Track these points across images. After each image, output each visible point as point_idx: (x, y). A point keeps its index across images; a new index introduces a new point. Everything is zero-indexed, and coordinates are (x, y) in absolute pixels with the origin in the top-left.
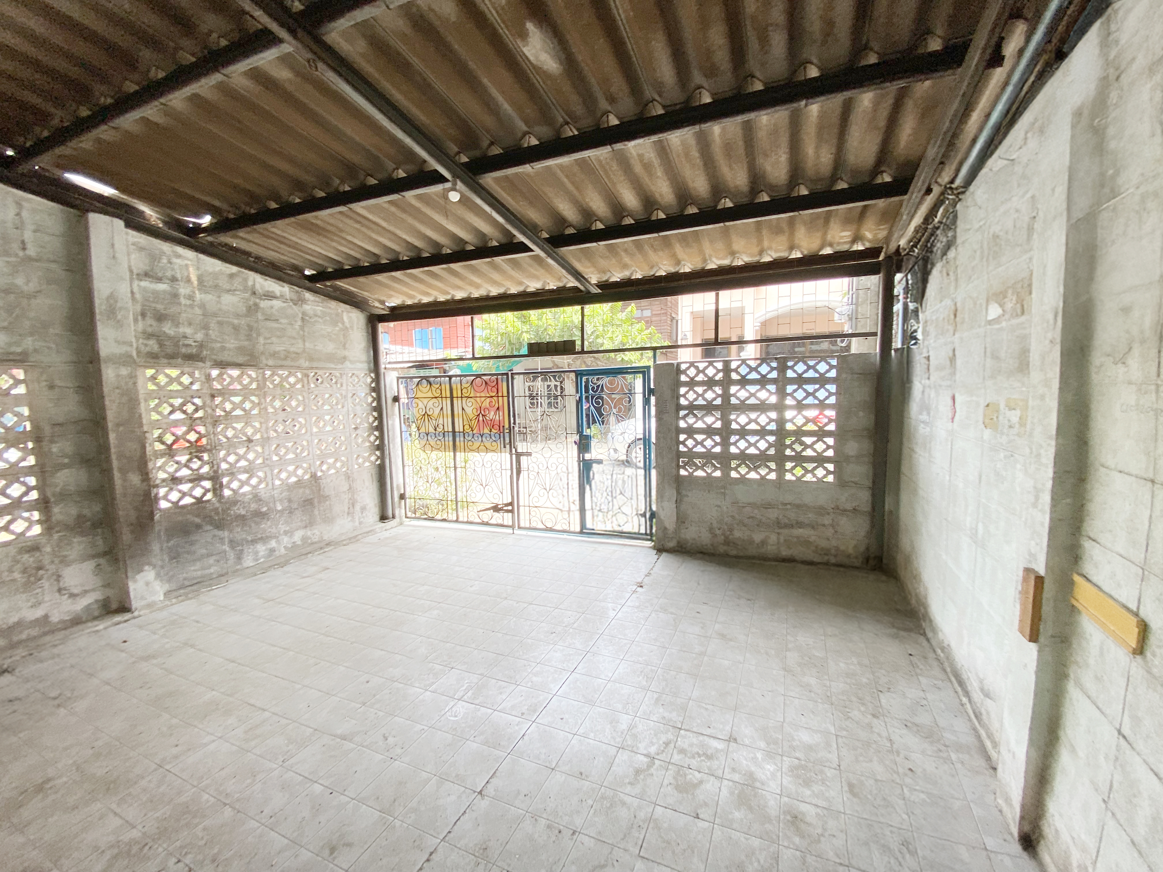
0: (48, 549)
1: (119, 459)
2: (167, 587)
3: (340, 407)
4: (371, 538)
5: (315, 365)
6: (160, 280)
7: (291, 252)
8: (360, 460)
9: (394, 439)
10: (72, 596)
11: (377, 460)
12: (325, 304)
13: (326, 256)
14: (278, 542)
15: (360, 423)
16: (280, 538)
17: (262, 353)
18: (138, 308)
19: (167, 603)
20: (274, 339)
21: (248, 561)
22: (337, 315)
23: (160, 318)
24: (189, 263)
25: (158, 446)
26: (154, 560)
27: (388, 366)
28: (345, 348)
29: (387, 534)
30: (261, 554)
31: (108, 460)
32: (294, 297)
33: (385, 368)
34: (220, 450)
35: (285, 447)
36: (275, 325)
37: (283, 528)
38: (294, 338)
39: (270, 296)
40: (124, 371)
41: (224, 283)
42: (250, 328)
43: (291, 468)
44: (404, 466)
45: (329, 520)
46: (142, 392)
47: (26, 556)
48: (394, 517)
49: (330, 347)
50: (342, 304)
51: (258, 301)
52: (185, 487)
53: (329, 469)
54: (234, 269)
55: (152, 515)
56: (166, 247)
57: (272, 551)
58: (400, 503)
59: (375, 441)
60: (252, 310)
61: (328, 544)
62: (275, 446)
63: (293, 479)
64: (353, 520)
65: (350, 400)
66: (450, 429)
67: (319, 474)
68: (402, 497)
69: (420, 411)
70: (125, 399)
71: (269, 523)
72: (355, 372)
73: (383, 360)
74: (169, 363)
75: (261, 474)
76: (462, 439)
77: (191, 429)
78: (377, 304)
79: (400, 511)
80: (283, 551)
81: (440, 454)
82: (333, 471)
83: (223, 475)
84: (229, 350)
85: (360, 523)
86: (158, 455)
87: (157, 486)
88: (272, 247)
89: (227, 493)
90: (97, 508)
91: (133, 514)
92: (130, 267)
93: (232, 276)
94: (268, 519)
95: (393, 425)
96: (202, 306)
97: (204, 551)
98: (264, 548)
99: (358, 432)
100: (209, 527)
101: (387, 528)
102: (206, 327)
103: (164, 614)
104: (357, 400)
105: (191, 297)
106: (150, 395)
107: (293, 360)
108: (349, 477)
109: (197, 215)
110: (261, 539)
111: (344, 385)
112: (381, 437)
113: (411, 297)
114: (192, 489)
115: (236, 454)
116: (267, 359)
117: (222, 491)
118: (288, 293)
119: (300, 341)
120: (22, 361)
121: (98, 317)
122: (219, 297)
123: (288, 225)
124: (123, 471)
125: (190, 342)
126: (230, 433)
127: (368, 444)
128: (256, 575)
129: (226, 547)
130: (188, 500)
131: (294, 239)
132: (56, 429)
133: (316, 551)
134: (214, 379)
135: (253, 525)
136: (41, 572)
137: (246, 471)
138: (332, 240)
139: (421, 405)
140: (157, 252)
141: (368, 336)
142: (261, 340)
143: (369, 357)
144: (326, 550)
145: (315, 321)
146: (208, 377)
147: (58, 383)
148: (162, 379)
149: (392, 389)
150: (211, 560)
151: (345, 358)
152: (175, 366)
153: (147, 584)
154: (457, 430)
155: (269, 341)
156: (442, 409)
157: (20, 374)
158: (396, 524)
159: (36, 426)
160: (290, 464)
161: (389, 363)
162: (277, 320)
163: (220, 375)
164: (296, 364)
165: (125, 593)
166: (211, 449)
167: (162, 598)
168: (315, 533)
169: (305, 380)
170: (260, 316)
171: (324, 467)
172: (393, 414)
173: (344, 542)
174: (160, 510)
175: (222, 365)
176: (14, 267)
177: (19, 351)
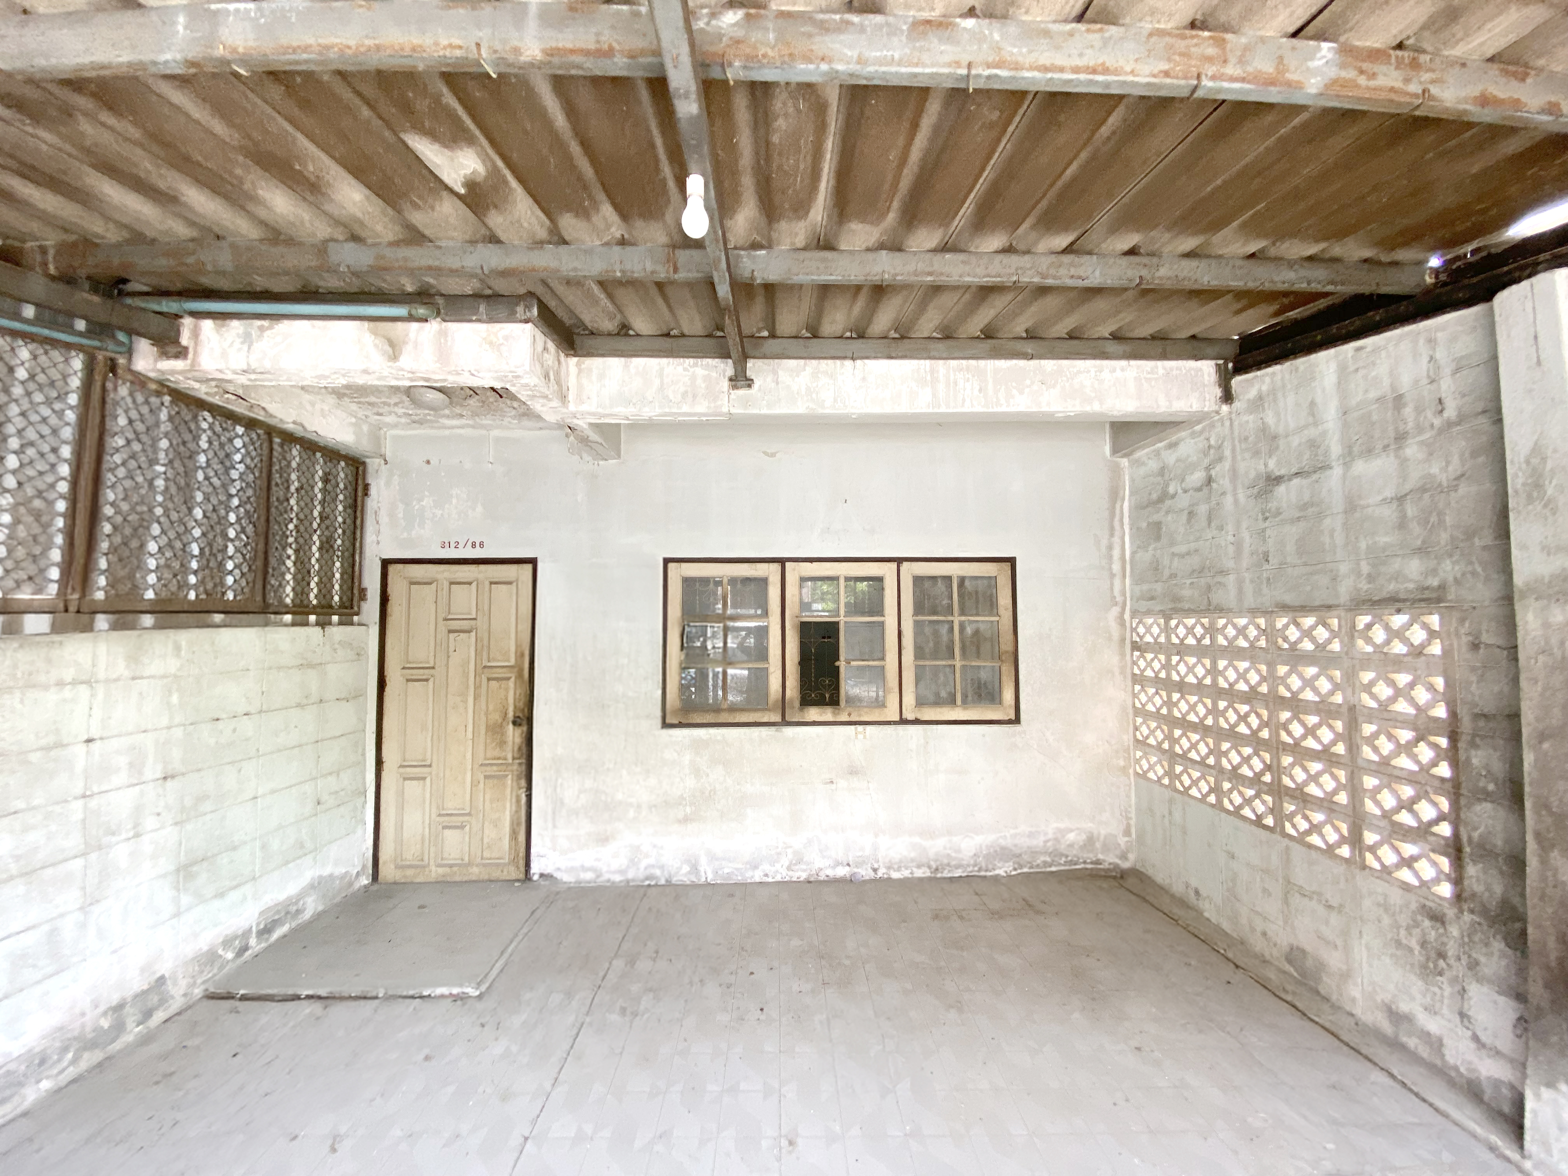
0: (1454, 930)
10: (1476, 1040)
40: (1559, 615)
47: (1428, 922)
70: (1558, 678)
91: (1554, 947)
120: (1439, 600)
121: (1511, 503)
124: (1544, 844)
132: (1481, 723)
136: (1443, 964)
147: (1485, 638)
153: (1560, 1125)
157: (1434, 621)
159: (1453, 714)
176: (1430, 449)
177: (1435, 582)
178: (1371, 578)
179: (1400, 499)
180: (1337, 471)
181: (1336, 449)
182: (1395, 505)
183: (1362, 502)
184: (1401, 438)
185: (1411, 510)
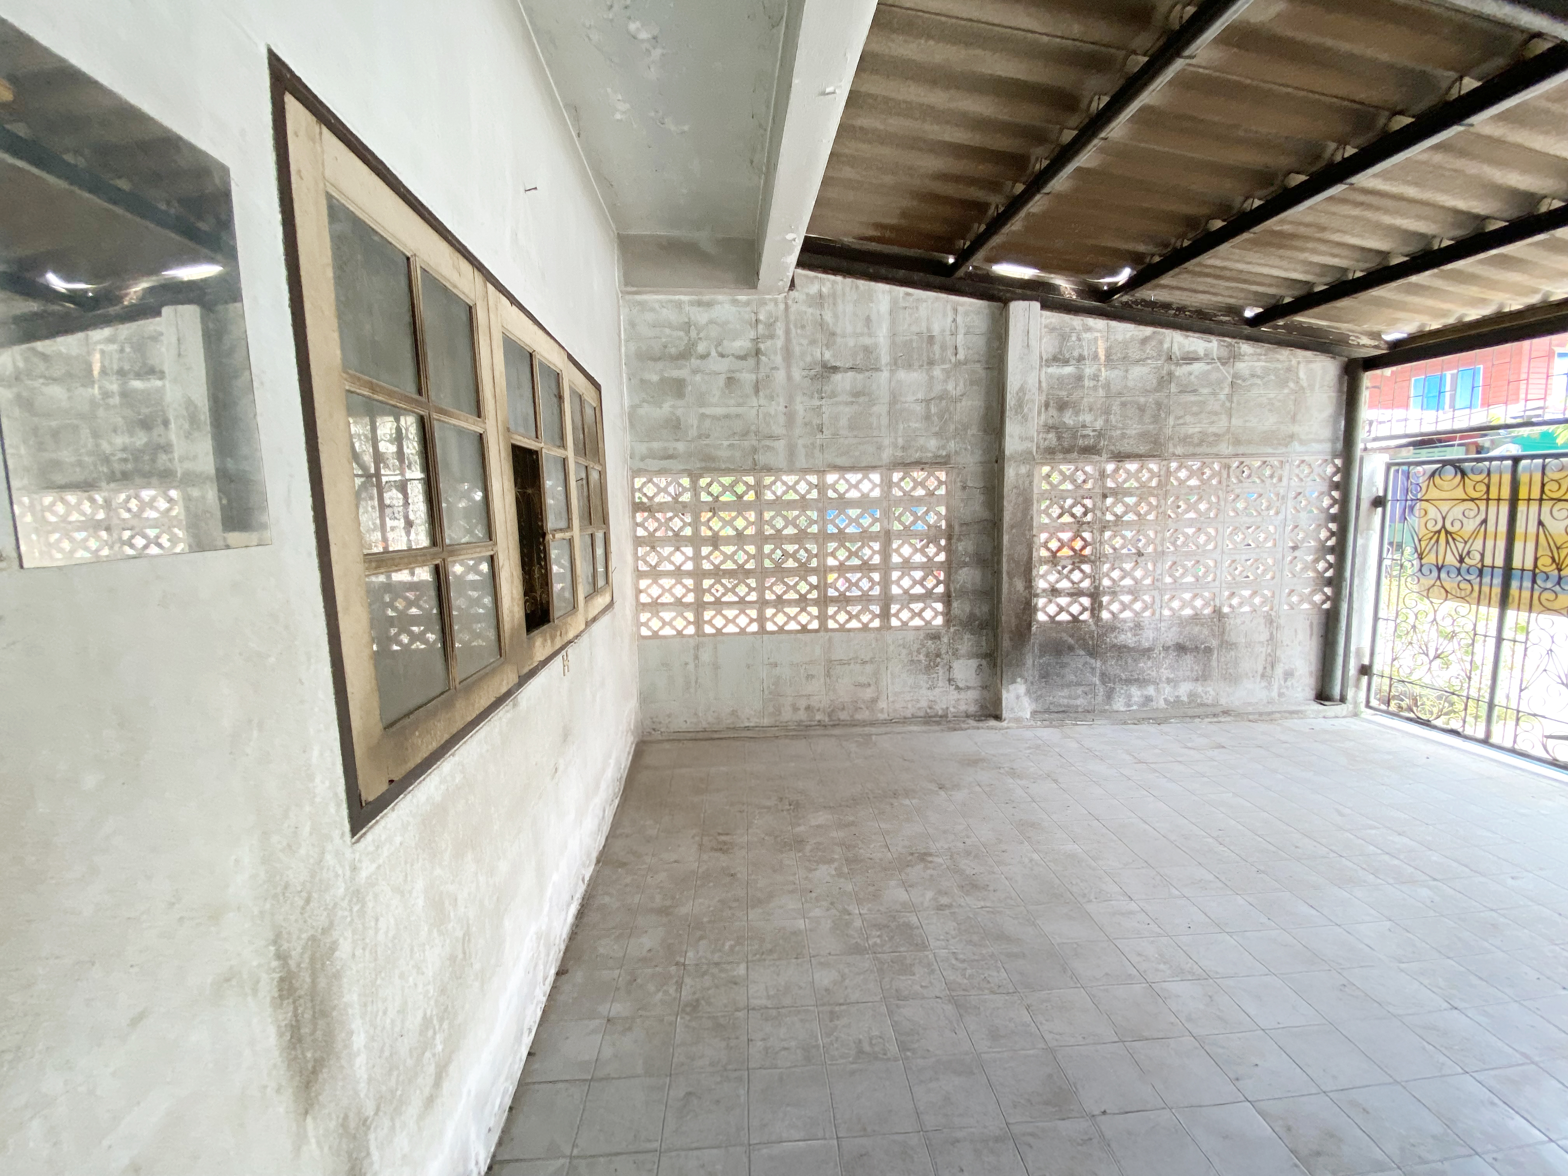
0: (945, 640)
1: (1008, 562)
2: (1034, 706)
3: (1272, 512)
4: (1294, 723)
5: (1241, 450)
6: (1066, 362)
7: (1228, 288)
8: (1295, 599)
9: (1363, 570)
10: (958, 688)
11: (1324, 602)
12: (1271, 355)
13: (1286, 279)
14: (1157, 690)
15: (1303, 540)
16: (1161, 685)
17: (1171, 438)
18: (1043, 398)
19: (1032, 723)
20: (1188, 418)
21: (1119, 704)
22: (1289, 370)
23: (1062, 406)
24: (1099, 335)
25: (1044, 553)
26: (1026, 674)
27: (1370, 445)
28: (1294, 419)
29: (1327, 724)
30: (1135, 699)
31: (999, 562)
32: (1224, 353)
33: (1365, 449)
34: (1104, 563)
35: (1183, 566)
36: (1193, 398)
37: (1166, 673)
38: (1216, 414)
39: (1190, 359)
40: (1023, 470)
41: (1135, 353)
42: (1159, 405)
43: (1187, 596)
44: (1376, 619)
45: (1232, 678)
46: (1036, 491)
47: (930, 642)
48: (1343, 700)
49: (1270, 422)
50: (1300, 353)
51: (1173, 367)
52: (1063, 601)
53: (1241, 604)
54: (1148, 330)
55: (1030, 626)
56: (1076, 321)
57: (1148, 699)
58: (1358, 680)
59: (1326, 570)
60: (1165, 381)
61: (1226, 713)
62: (1170, 563)
63: (1188, 612)
64: (1269, 687)
65: (1290, 503)
66: (1500, 562)
67: (1226, 610)
68: (1365, 670)
69: (1430, 525)
70: (1021, 499)
71: (1149, 663)
72: (1306, 458)
73: (1362, 434)
74: (1064, 459)
75: (1147, 598)
76: (1527, 584)
77: (1077, 535)
78: (1365, 340)
79: (1356, 693)
80: (1162, 704)
81: (1464, 608)
82: (1246, 609)
83: (1104, 593)
84: (1130, 437)
85: (1280, 695)
86: (1043, 561)
87: (1037, 596)
88: (1201, 288)
89: (1105, 615)
90: (985, 608)
91: (1014, 621)
92: (1041, 353)
93: (1144, 341)
94: (1149, 658)
95: (1365, 547)
96: (1107, 386)
97: (1072, 677)
98: (1139, 693)
99: (1297, 553)
100: (1082, 653)
101: (1329, 714)
102: (1107, 412)
103: (1028, 734)
104: (1304, 503)
105: (1095, 377)
106: (1043, 495)
107: (1210, 444)
108: (1271, 622)
109: (1114, 272)
110: (1137, 680)
111: (1285, 480)
112: (1339, 566)
113: (1445, 314)
114: (1070, 604)
115: (1122, 570)
116: (1175, 446)
117: (1100, 611)
118: (1215, 349)
119: (1224, 417)
120: (945, 463)
121: (1008, 413)
122: (1127, 371)
123: (1232, 247)
124: (1011, 576)
125: (1089, 432)
126: (1118, 542)
127: (1311, 574)
128: (1125, 723)
129: (1096, 680)
130: (1064, 617)
131: (1240, 266)
132: (964, 528)
133: (1207, 716)
134: (1108, 476)
135: (1130, 661)
136: (938, 660)
137: (1130, 592)
138: (1303, 250)
139: (1433, 512)
140: (1068, 330)
141: (1339, 398)
142: (1171, 421)
143: (1335, 430)
144: (1223, 720)
145: (1251, 385)
146: (1103, 475)
147: (970, 484)
148: (1055, 478)
149: (1372, 483)
150: (1079, 691)
151: (1292, 437)
152: (1069, 462)
153: (1018, 697)
154: (1517, 563)
155: (1181, 421)
156: (1485, 521)
157: (943, 476)
158: (1344, 713)
159: (950, 526)
160: (1186, 590)
161: (1375, 439)
162: (1195, 391)
163: (1116, 470)
164: (1214, 450)
165: (997, 702)
166: (1096, 560)
167: (1028, 716)
168: (1209, 692)
169: (1224, 474)
170: (1173, 388)
171: (1235, 601)
172: (1368, 528)
173: (1251, 717)
174: (1038, 622)
175: (1120, 457)
176: (947, 373)
177: (944, 453)
178: (903, 448)
179: (928, 401)
180: (885, 375)
181: (885, 359)
182: (924, 404)
183: (903, 399)
184: (931, 363)
185: (933, 410)
